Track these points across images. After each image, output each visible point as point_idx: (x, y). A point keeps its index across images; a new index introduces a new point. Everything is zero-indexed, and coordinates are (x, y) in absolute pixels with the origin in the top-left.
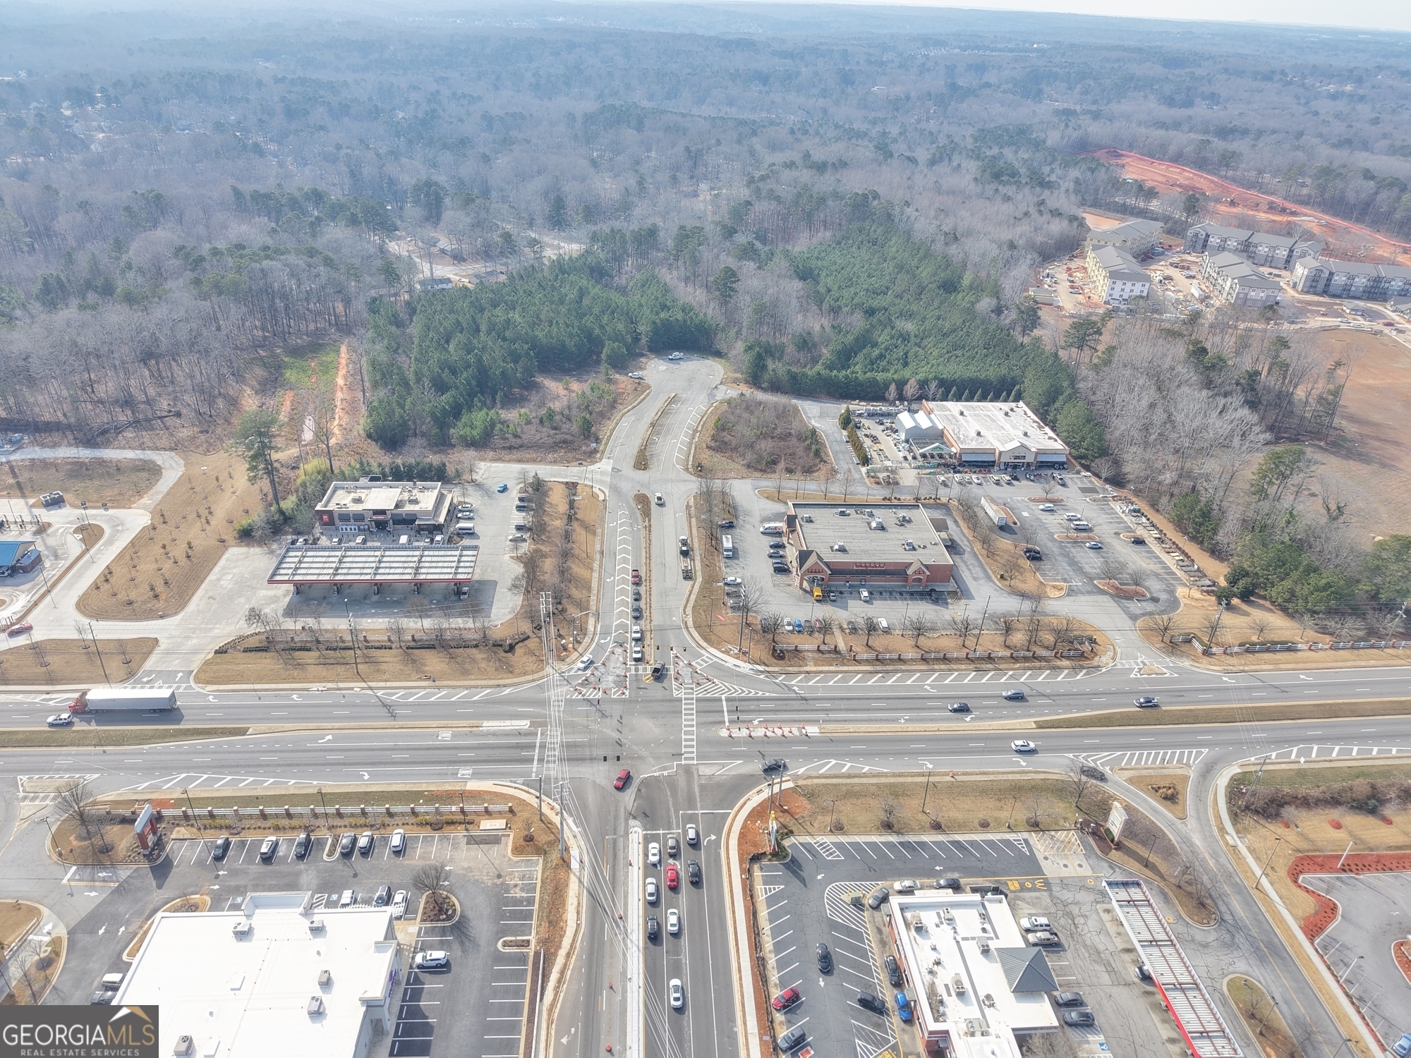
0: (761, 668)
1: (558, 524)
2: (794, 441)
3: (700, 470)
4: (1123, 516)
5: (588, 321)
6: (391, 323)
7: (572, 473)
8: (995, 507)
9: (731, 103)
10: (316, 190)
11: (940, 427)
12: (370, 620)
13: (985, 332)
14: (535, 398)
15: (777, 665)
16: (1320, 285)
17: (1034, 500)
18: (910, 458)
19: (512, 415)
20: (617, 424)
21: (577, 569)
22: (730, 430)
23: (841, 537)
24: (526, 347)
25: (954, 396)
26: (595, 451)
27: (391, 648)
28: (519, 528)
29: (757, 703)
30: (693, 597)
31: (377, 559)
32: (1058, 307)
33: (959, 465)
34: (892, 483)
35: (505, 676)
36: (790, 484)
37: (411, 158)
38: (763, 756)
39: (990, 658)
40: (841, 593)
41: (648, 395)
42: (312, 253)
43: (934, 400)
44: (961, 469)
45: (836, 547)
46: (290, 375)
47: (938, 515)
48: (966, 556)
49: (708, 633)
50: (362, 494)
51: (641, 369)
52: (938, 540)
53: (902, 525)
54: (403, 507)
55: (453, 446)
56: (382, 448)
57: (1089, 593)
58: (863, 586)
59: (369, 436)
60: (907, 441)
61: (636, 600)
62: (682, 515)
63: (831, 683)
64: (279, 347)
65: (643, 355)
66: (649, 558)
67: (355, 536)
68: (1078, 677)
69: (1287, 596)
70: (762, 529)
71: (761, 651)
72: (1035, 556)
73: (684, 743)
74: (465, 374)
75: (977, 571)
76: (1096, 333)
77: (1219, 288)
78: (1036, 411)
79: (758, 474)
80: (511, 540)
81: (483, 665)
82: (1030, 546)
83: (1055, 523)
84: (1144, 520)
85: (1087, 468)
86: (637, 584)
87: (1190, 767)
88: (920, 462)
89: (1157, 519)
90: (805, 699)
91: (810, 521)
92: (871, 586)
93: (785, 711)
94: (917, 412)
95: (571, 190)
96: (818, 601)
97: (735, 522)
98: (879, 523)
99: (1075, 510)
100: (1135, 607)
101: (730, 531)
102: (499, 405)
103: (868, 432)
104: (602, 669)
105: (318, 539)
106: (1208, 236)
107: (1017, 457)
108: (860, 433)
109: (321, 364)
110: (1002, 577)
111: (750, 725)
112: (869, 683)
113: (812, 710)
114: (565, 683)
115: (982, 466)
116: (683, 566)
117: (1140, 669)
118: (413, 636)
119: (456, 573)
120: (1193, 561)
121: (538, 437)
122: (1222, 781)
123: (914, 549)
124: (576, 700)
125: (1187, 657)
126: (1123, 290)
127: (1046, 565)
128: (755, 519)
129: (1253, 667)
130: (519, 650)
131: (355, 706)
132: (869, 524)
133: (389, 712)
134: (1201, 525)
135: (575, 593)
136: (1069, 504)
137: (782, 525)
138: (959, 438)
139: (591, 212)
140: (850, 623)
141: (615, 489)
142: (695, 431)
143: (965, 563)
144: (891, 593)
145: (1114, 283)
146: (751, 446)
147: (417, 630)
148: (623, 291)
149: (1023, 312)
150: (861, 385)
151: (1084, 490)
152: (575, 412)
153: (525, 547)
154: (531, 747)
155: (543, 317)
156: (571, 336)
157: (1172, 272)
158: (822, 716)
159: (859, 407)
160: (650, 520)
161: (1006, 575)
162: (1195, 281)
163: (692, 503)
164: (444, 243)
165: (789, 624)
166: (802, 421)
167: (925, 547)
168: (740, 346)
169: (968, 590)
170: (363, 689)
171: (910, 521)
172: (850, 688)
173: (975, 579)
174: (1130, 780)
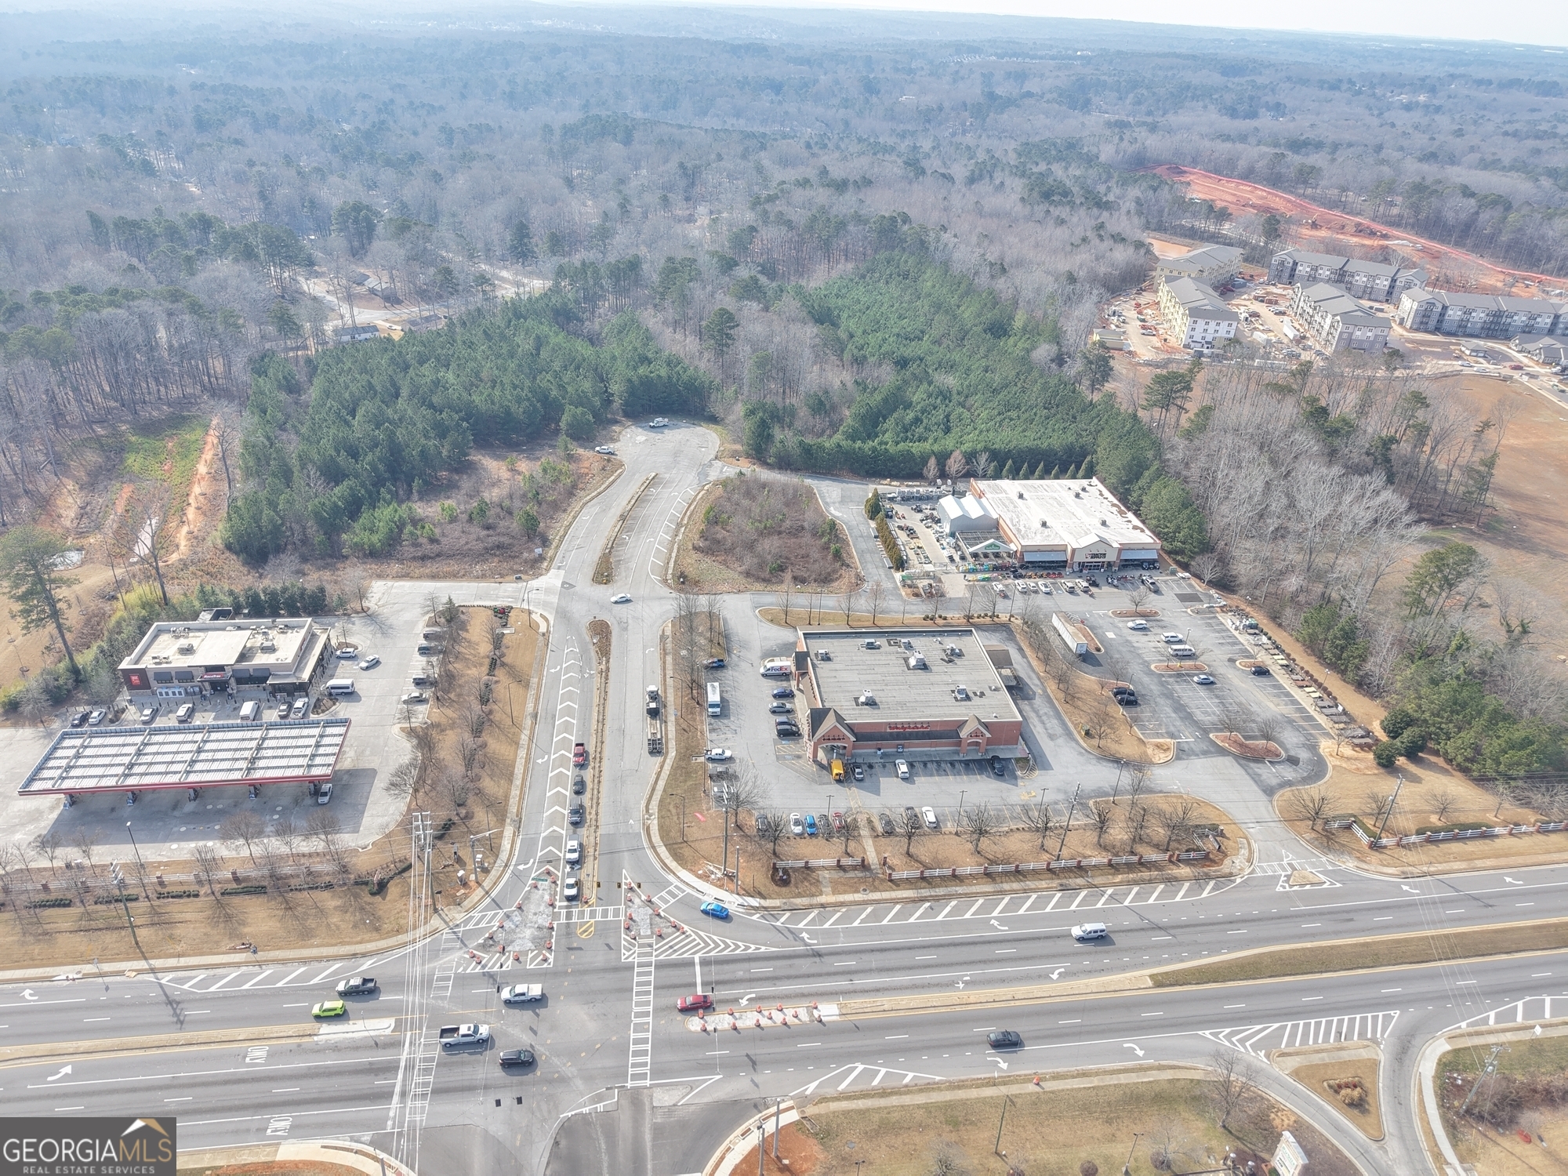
0: (754, 902)
1: (474, 673)
2: (807, 539)
3: (684, 581)
4: (1236, 633)
5: (545, 381)
6: (280, 387)
7: (503, 593)
8: (1071, 629)
9: (738, 115)
10: (203, 216)
11: (995, 516)
12: (175, 846)
13: (1045, 387)
14: (466, 483)
15: (779, 896)
16: (1431, 321)
17: (1120, 615)
18: (957, 558)
19: (429, 510)
20: (575, 518)
21: (496, 745)
22: (724, 525)
23: (868, 682)
24: (456, 417)
25: (1010, 471)
26: (541, 558)
27: (197, 896)
28: (418, 682)
29: (746, 965)
30: (661, 784)
31: (194, 747)
32: (1130, 353)
33: (1022, 567)
34: (934, 594)
35: (367, 936)
36: (802, 600)
37: (343, 177)
38: (754, 1063)
39: (1080, 869)
40: (871, 766)
41: (619, 475)
42: (175, 296)
43: (984, 477)
44: (1023, 572)
45: (862, 699)
46: (133, 461)
47: (995, 641)
48: (1038, 701)
49: (680, 847)
50: (194, 640)
51: (613, 440)
52: (1000, 683)
53: (950, 661)
54: (251, 658)
55: (346, 557)
56: (245, 563)
57: (1205, 753)
58: (900, 755)
59: (229, 547)
60: (952, 535)
61: (578, 793)
62: (654, 651)
63: (856, 924)
64: (125, 422)
65: (616, 422)
66: (602, 721)
67: (178, 704)
68: (1205, 894)
69: (1469, 753)
70: (762, 670)
71: (754, 873)
72: (1128, 699)
73: (632, 1048)
74: (370, 457)
75: (1053, 724)
76: (1184, 388)
77: (1317, 326)
78: (1113, 490)
79: (759, 586)
80: (405, 702)
81: (335, 919)
82: (1121, 684)
83: (1150, 647)
84: (1264, 639)
85: (1185, 567)
86: (581, 766)
87: (1378, 1044)
88: (970, 563)
89: (1280, 637)
90: (818, 954)
91: (827, 658)
92: (911, 753)
93: (789, 977)
94: (963, 494)
95: (538, 214)
96: (839, 781)
97: (727, 659)
98: (919, 660)
99: (1174, 627)
100: (1269, 773)
101: (720, 674)
102: (415, 496)
103: (902, 523)
104: (517, 918)
105: (123, 711)
106: (1295, 264)
107: (1094, 556)
108: (893, 525)
109: (181, 445)
110: (1087, 733)
111: (734, 1008)
112: (912, 920)
113: (829, 974)
114: (458, 944)
115: (1050, 568)
116: (649, 731)
117: (1288, 877)
118: (234, 873)
119: (309, 766)
120: (1335, 699)
121: (463, 541)
122: (1427, 1067)
123: (968, 698)
124: (472, 976)
125: (1350, 854)
126: (1206, 330)
127: (1143, 711)
128: (754, 655)
129: (1440, 867)
130: (393, 890)
131: (121, 1005)
132: (906, 660)
133: (175, 1014)
134: (1343, 649)
135: (488, 784)
136: (1166, 617)
137: (787, 663)
138: (1019, 531)
139: (558, 242)
140: (882, 816)
141: (563, 614)
142: (679, 525)
143: (1036, 712)
144: (938, 763)
145: (1195, 322)
146: (750, 546)
147: (244, 860)
148: (593, 340)
149: (1091, 363)
150: (892, 459)
151: (1183, 598)
152: (517, 503)
153: (422, 714)
154: (391, 1068)
155: (484, 375)
156: (519, 400)
157: (1257, 307)
158: (842, 983)
159: (890, 488)
160: (608, 661)
161: (1093, 732)
162: (1285, 318)
163: (668, 632)
164: (372, 282)
165: (797, 823)
166: (818, 510)
167: (982, 694)
168: (739, 409)
169: (1043, 755)
170: (140, 972)
171: (960, 655)
172: (884, 931)
173: (1052, 737)
174: (1297, 1074)
